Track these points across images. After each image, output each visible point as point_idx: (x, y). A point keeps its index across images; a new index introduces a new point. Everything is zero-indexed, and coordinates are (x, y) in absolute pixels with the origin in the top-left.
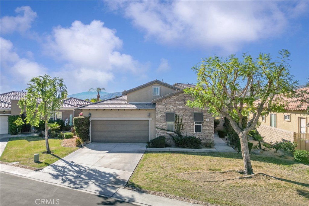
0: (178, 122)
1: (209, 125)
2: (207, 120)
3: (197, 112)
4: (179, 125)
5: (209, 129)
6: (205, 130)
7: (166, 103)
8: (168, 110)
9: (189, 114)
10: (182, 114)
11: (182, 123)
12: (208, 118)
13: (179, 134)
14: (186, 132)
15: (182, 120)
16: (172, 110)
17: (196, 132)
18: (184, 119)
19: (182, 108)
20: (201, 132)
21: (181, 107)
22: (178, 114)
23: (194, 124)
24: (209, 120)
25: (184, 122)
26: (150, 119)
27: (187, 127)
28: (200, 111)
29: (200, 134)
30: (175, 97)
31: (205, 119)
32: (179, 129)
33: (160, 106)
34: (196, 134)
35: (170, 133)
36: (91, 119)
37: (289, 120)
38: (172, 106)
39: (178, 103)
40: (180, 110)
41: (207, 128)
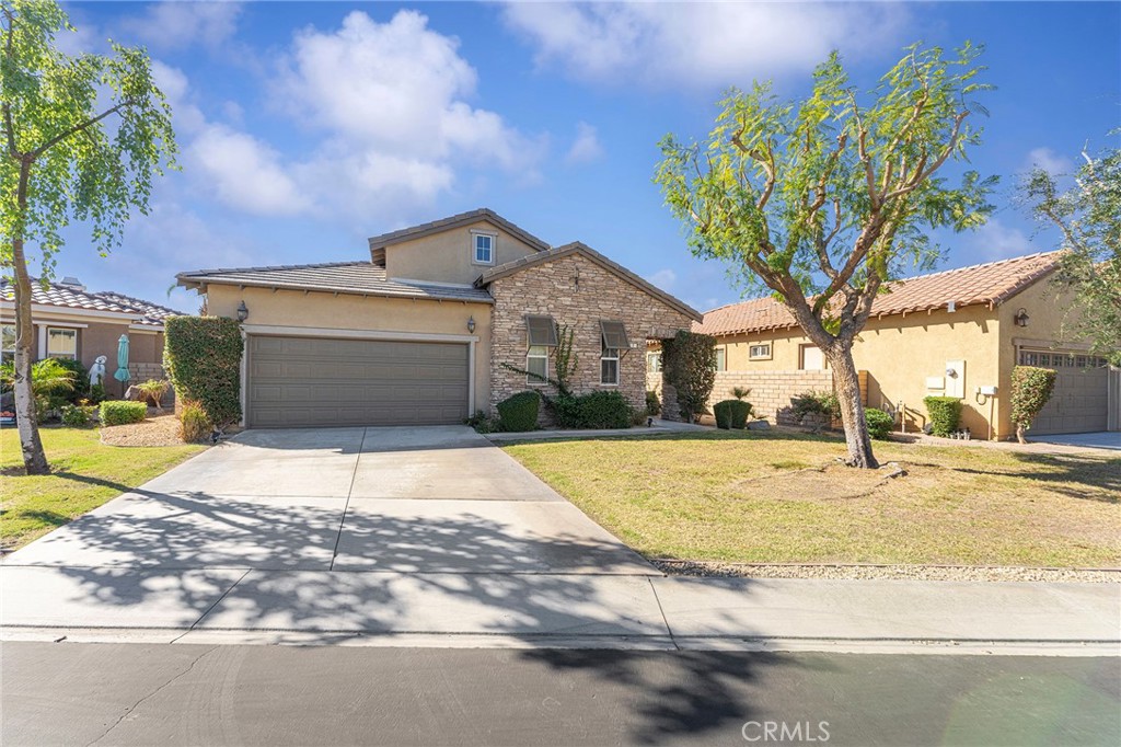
0: (562, 351)
1: (635, 360)
2: (630, 345)
3: (608, 318)
4: (562, 360)
5: (633, 374)
6: (627, 375)
7: (527, 286)
8: (533, 310)
9: (589, 326)
10: (571, 323)
11: (572, 354)
12: (633, 339)
13: (561, 388)
14: (579, 381)
15: (570, 343)
16: (545, 309)
17: (603, 381)
18: (575, 340)
19: (571, 306)
20: (614, 382)
21: (567, 301)
22: (561, 323)
23: (599, 358)
24: (635, 346)
25: (575, 348)
26: (472, 339)
27: (583, 368)
28: (616, 318)
29: (613, 387)
30: (552, 266)
32: (561, 372)
33: (507, 294)
34: (604, 387)
35: (537, 385)
36: (247, 329)
37: (769, 357)
38: (544, 298)
39: (562, 287)
40: (564, 309)
41: (632, 370)
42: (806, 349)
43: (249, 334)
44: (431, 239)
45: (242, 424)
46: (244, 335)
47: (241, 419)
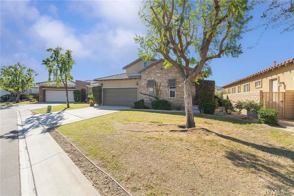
0: (157, 89)
1: (181, 90)
2: (179, 86)
3: (172, 78)
4: (158, 91)
5: (181, 94)
6: (178, 95)
7: (148, 73)
8: (150, 79)
9: (165, 81)
10: (160, 81)
11: (160, 89)
12: (180, 84)
13: (157, 98)
14: (162, 97)
15: (160, 86)
16: (153, 78)
17: (170, 97)
18: (161, 85)
19: (160, 76)
20: (174, 97)
21: (159, 75)
22: (157, 81)
23: (169, 90)
24: (181, 86)
25: (161, 88)
26: (138, 87)
27: (164, 93)
28: (174, 78)
29: (173, 98)
30: (155, 66)
31: (178, 84)
32: (157, 94)
33: (144, 75)
34: (171, 98)
35: (151, 97)
36: (103, 88)
37: (260, 86)
38: (153, 75)
39: (157, 71)
40: (158, 77)
41: (180, 93)
42: (273, 81)
43: (103, 89)
44: (134, 65)
45: (102, 104)
46: (102, 89)
47: (101, 103)
